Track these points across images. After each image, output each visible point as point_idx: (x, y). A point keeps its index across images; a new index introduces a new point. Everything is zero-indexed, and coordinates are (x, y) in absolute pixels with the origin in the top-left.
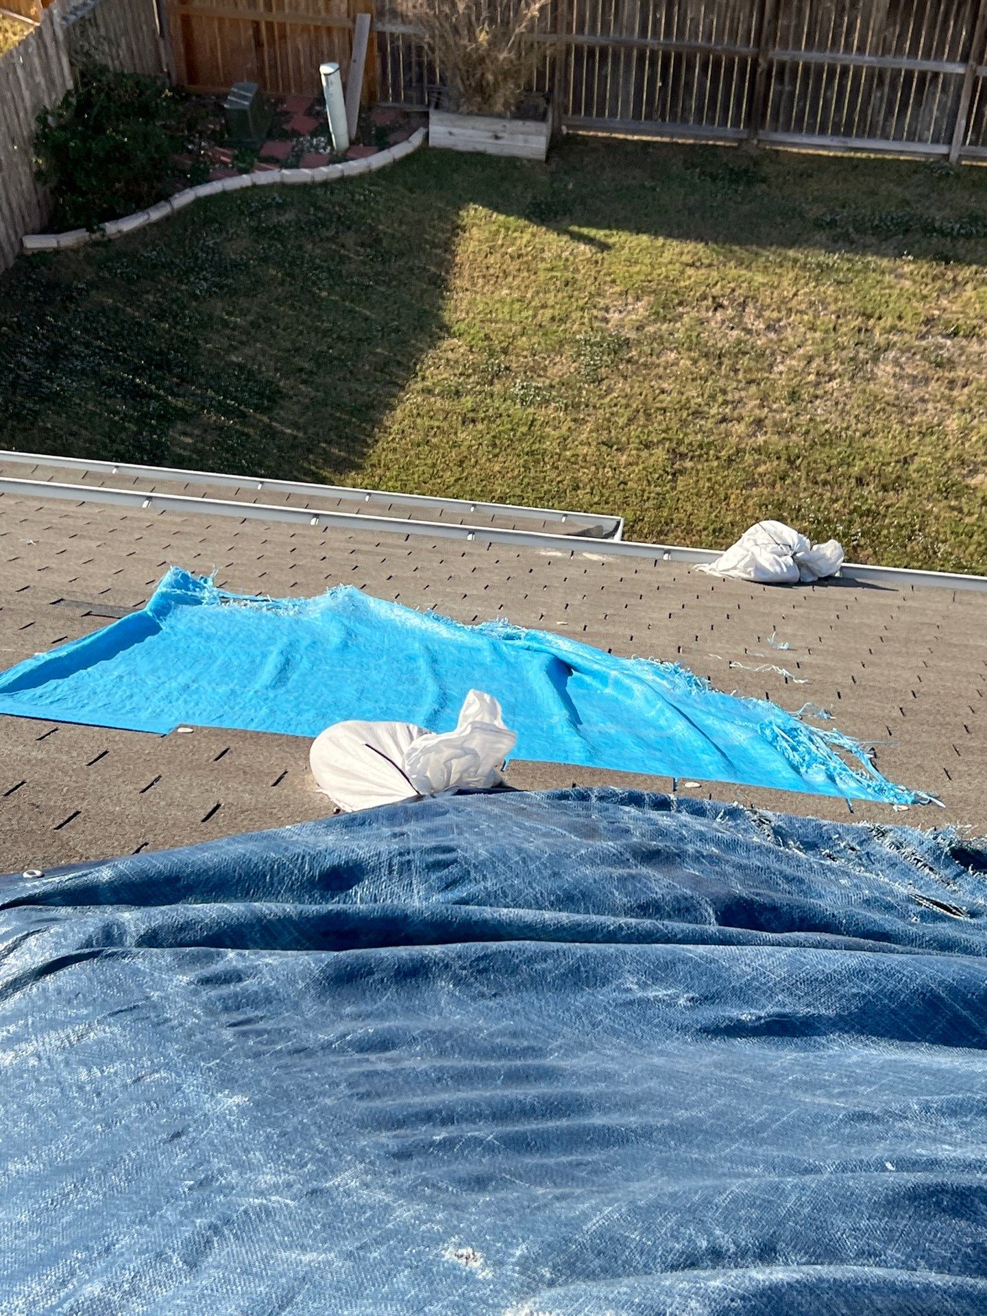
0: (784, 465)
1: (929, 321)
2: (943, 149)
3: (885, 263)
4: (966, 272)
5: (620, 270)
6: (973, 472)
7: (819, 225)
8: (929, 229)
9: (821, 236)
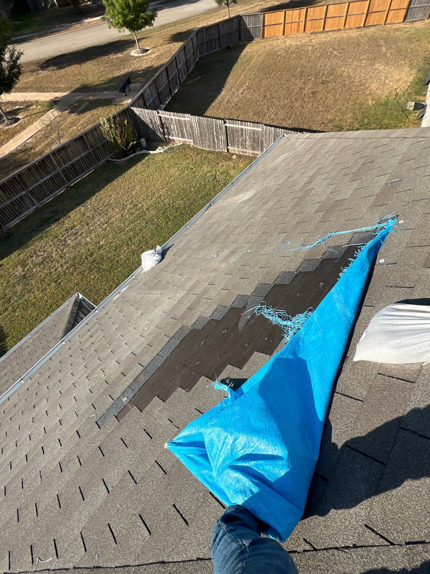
0: (74, 267)
1: (66, 230)
2: (35, 207)
3: (49, 229)
4: (62, 220)
5: (8, 266)
6: (99, 243)
7: (31, 232)
8: (49, 218)
9: (34, 234)
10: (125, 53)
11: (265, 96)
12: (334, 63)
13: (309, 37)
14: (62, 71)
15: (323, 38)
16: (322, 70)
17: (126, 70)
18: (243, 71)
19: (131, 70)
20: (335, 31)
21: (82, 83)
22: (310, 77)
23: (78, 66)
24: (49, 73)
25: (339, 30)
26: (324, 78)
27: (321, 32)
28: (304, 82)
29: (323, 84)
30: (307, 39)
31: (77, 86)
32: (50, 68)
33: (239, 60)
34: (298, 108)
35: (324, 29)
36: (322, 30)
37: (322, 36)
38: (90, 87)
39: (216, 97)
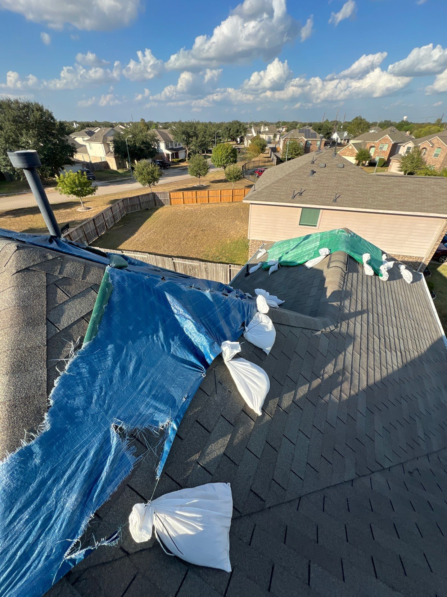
10: (73, 209)
11: (164, 237)
12: (212, 220)
13: (199, 205)
14: (18, 219)
15: (207, 206)
16: (203, 224)
17: (70, 220)
18: (153, 223)
19: (73, 219)
20: (216, 203)
21: (31, 227)
22: (195, 227)
23: (32, 216)
24: (6, 219)
25: (218, 203)
26: (204, 228)
27: (207, 204)
28: (191, 230)
29: (202, 231)
30: (198, 207)
31: (25, 228)
32: (8, 216)
33: (152, 216)
34: (183, 245)
35: (209, 202)
36: (207, 202)
37: (208, 205)
38: (37, 229)
39: (130, 237)
